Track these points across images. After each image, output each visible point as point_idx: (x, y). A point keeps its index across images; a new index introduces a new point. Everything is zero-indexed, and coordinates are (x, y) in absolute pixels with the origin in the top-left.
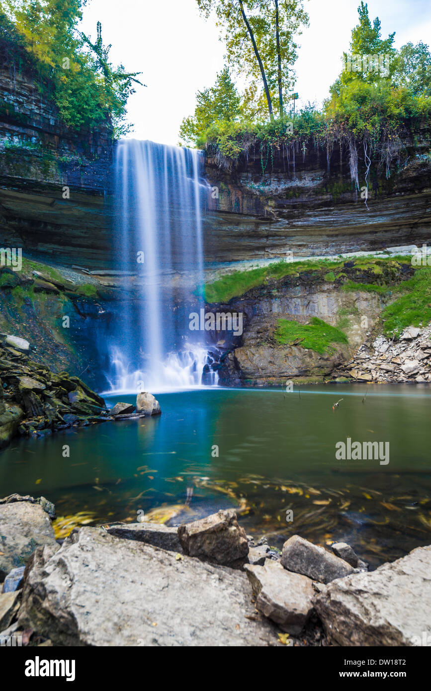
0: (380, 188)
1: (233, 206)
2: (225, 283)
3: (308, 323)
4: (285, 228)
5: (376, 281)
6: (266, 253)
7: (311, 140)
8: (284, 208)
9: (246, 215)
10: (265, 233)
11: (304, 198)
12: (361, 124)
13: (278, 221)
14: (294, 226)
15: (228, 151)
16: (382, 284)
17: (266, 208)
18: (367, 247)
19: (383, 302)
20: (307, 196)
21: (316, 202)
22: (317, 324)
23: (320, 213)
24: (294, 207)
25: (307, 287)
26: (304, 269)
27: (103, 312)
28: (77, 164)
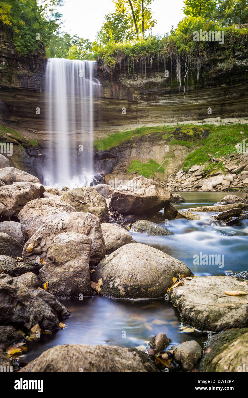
0: (198, 83)
1: (114, 94)
2: (109, 139)
3: (147, 162)
4: (146, 106)
5: (188, 139)
6: (137, 121)
7: (156, 56)
8: (144, 95)
9: (121, 100)
10: (135, 109)
11: (155, 89)
12: (183, 46)
13: (141, 103)
14: (151, 106)
15: (109, 63)
16: (191, 141)
17: (134, 95)
18: (196, 118)
19: (189, 152)
20: (157, 88)
21: (162, 91)
22: (151, 163)
23: (165, 98)
24: (150, 94)
25: (151, 142)
26: (153, 132)
27: (41, 154)
28: (26, 76)
